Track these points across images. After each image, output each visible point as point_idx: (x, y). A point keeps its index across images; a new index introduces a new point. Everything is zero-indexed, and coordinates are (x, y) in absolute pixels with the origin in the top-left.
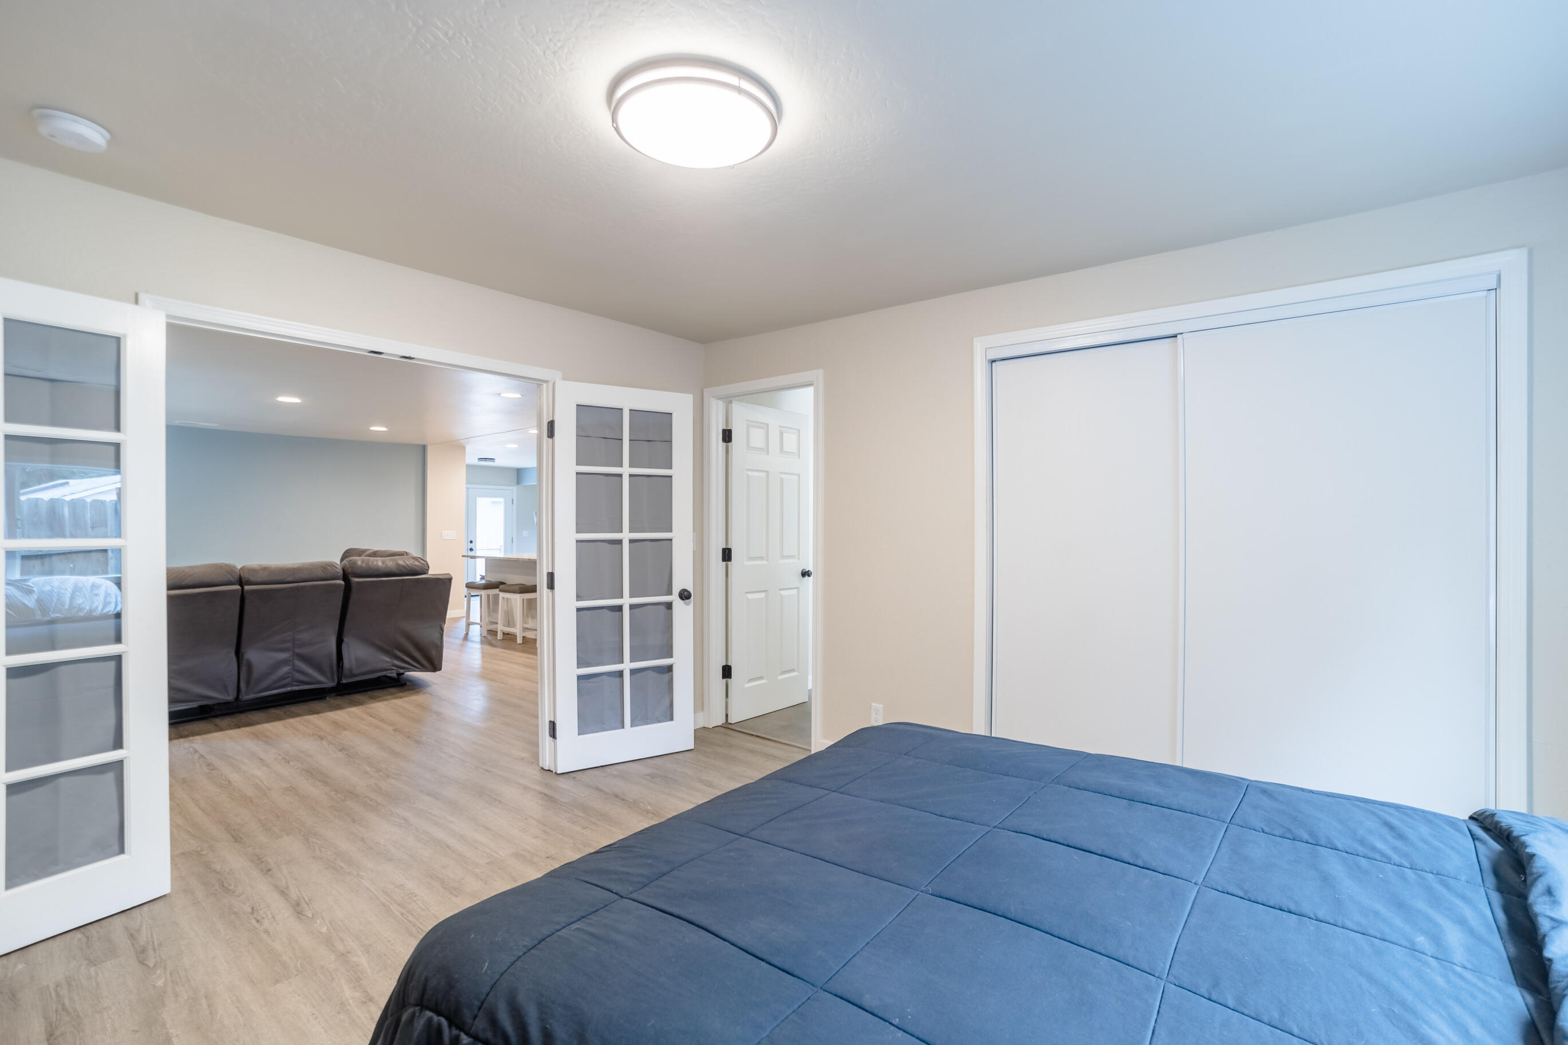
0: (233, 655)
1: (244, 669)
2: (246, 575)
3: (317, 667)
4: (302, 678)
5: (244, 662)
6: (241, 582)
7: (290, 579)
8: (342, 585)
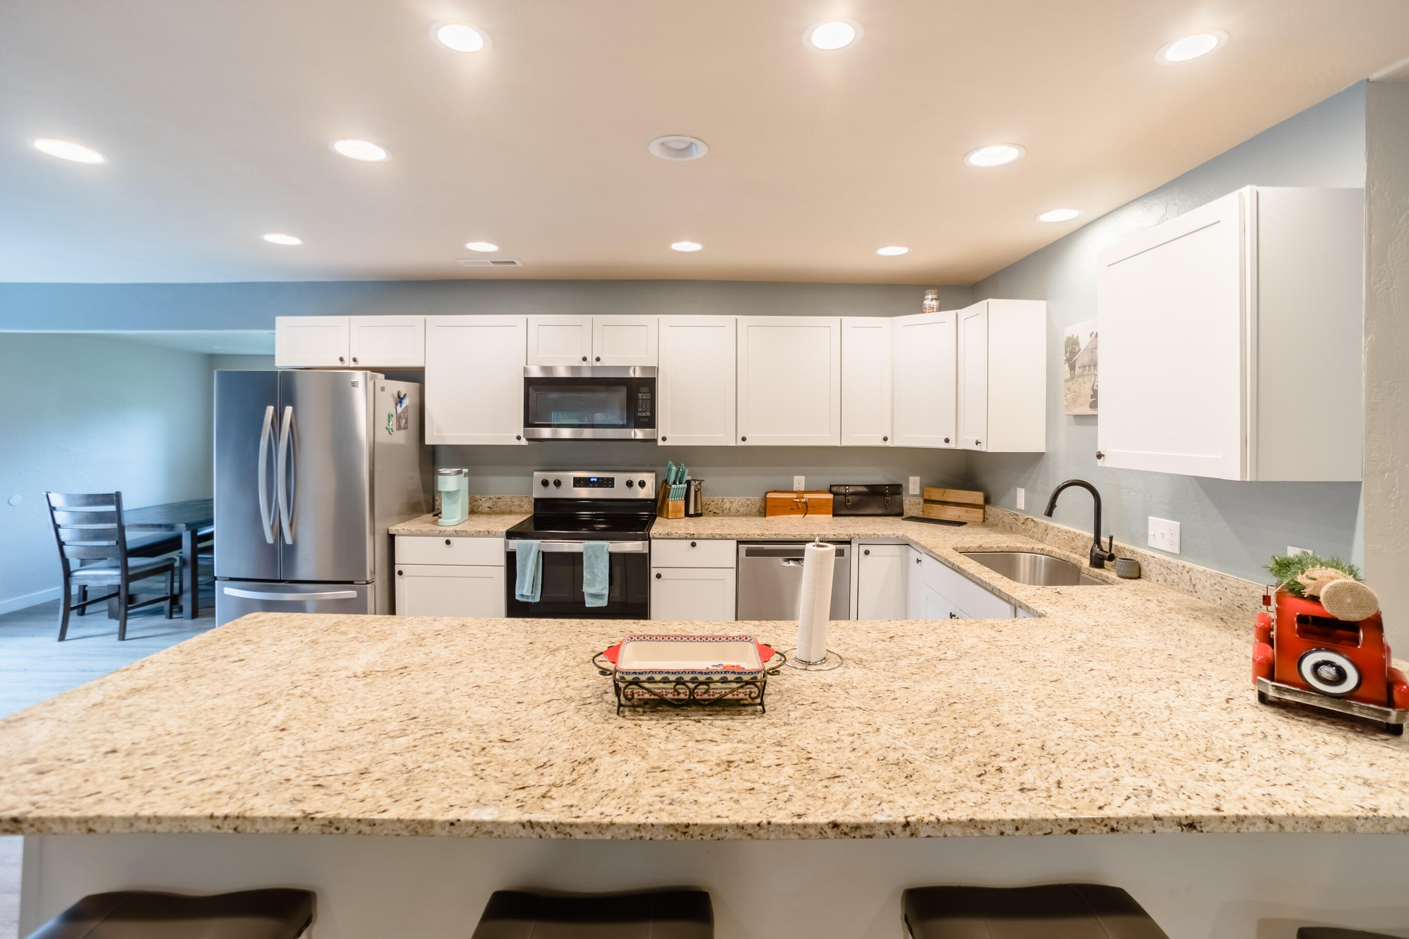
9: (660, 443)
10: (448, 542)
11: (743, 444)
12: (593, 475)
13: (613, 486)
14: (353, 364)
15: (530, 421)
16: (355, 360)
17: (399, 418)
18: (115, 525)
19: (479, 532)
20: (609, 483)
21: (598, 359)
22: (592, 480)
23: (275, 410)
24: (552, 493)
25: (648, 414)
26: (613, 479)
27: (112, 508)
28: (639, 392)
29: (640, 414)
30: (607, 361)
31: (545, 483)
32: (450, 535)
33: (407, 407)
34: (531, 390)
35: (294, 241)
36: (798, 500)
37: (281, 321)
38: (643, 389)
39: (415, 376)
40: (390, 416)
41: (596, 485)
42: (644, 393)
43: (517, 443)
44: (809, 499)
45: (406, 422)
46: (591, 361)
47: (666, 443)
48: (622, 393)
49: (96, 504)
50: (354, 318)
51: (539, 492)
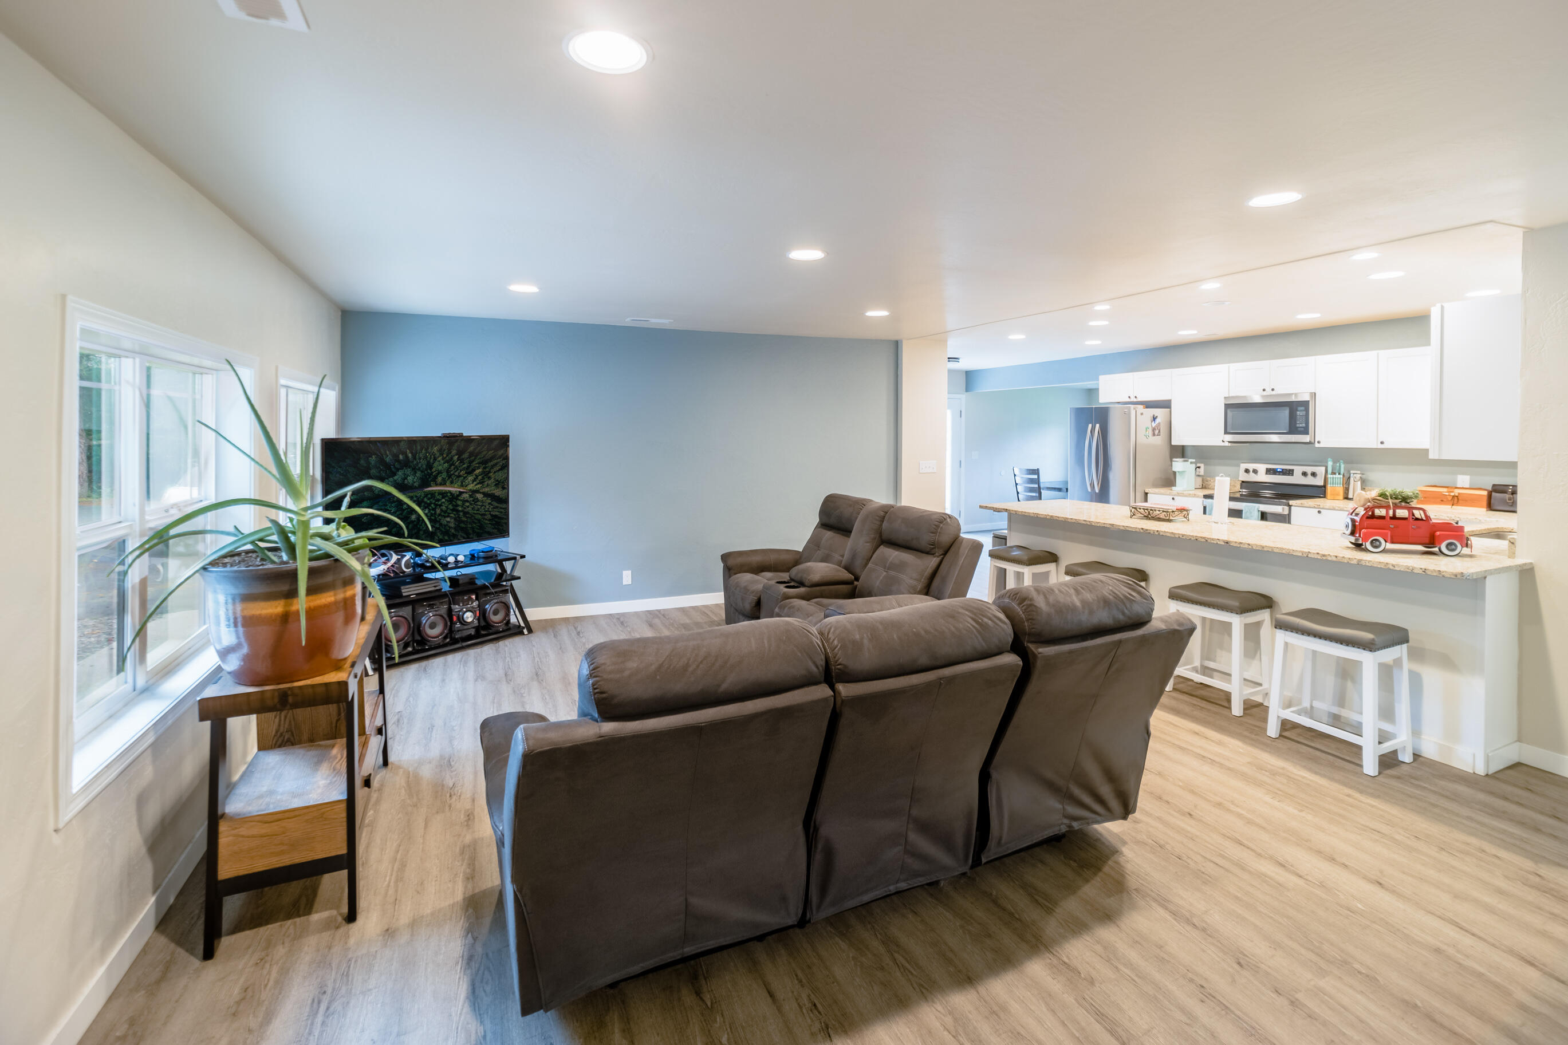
0: (800, 828)
1: (818, 857)
2: (843, 659)
3: (945, 841)
4: (916, 865)
5: (820, 846)
6: (830, 675)
7: (924, 660)
8: (1020, 665)
9: (1317, 445)
10: (1173, 499)
11: (1382, 446)
12: (1279, 467)
13: (1293, 475)
14: (1135, 400)
15: (1228, 431)
16: (1136, 397)
17: (1154, 430)
18: (1036, 486)
19: (1190, 494)
20: (1290, 473)
21: (1273, 390)
22: (1278, 470)
23: (1092, 426)
24: (1252, 478)
25: (1304, 425)
26: (1293, 470)
27: (1036, 477)
28: (1297, 410)
29: (1298, 425)
30: (1279, 390)
31: (1247, 471)
32: (1175, 495)
33: (1159, 423)
34: (1228, 411)
35: (1098, 342)
36: (1447, 494)
37: (1102, 378)
38: (1300, 408)
39: (1166, 405)
40: (1147, 429)
41: (1281, 474)
42: (1301, 411)
43: (1223, 444)
44: (1459, 494)
45: (1159, 432)
46: (1269, 392)
47: (1321, 445)
48: (1286, 413)
49: (1030, 474)
50: (1136, 374)
51: (1244, 477)
